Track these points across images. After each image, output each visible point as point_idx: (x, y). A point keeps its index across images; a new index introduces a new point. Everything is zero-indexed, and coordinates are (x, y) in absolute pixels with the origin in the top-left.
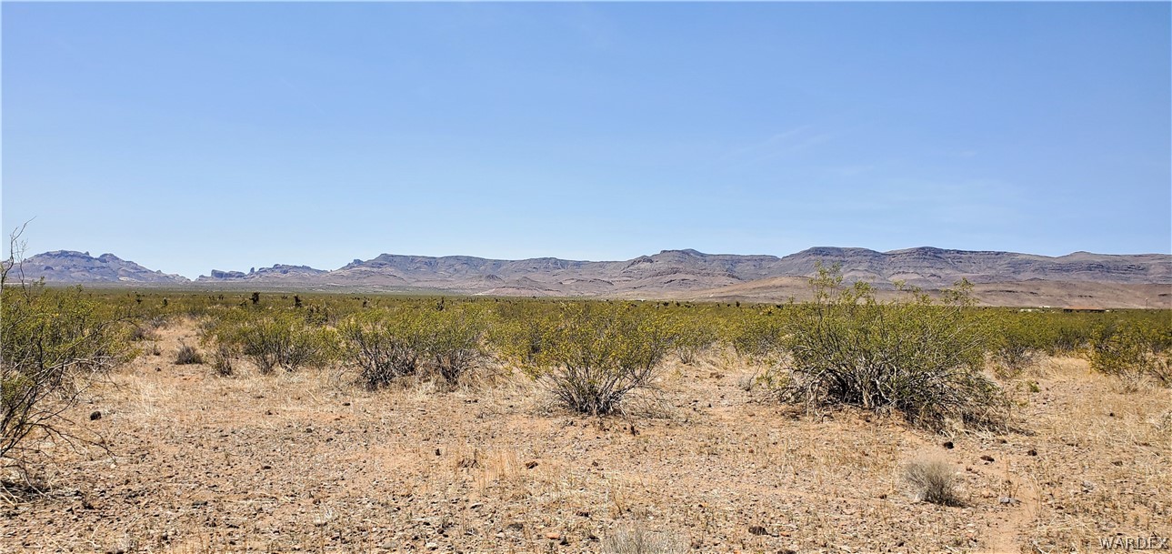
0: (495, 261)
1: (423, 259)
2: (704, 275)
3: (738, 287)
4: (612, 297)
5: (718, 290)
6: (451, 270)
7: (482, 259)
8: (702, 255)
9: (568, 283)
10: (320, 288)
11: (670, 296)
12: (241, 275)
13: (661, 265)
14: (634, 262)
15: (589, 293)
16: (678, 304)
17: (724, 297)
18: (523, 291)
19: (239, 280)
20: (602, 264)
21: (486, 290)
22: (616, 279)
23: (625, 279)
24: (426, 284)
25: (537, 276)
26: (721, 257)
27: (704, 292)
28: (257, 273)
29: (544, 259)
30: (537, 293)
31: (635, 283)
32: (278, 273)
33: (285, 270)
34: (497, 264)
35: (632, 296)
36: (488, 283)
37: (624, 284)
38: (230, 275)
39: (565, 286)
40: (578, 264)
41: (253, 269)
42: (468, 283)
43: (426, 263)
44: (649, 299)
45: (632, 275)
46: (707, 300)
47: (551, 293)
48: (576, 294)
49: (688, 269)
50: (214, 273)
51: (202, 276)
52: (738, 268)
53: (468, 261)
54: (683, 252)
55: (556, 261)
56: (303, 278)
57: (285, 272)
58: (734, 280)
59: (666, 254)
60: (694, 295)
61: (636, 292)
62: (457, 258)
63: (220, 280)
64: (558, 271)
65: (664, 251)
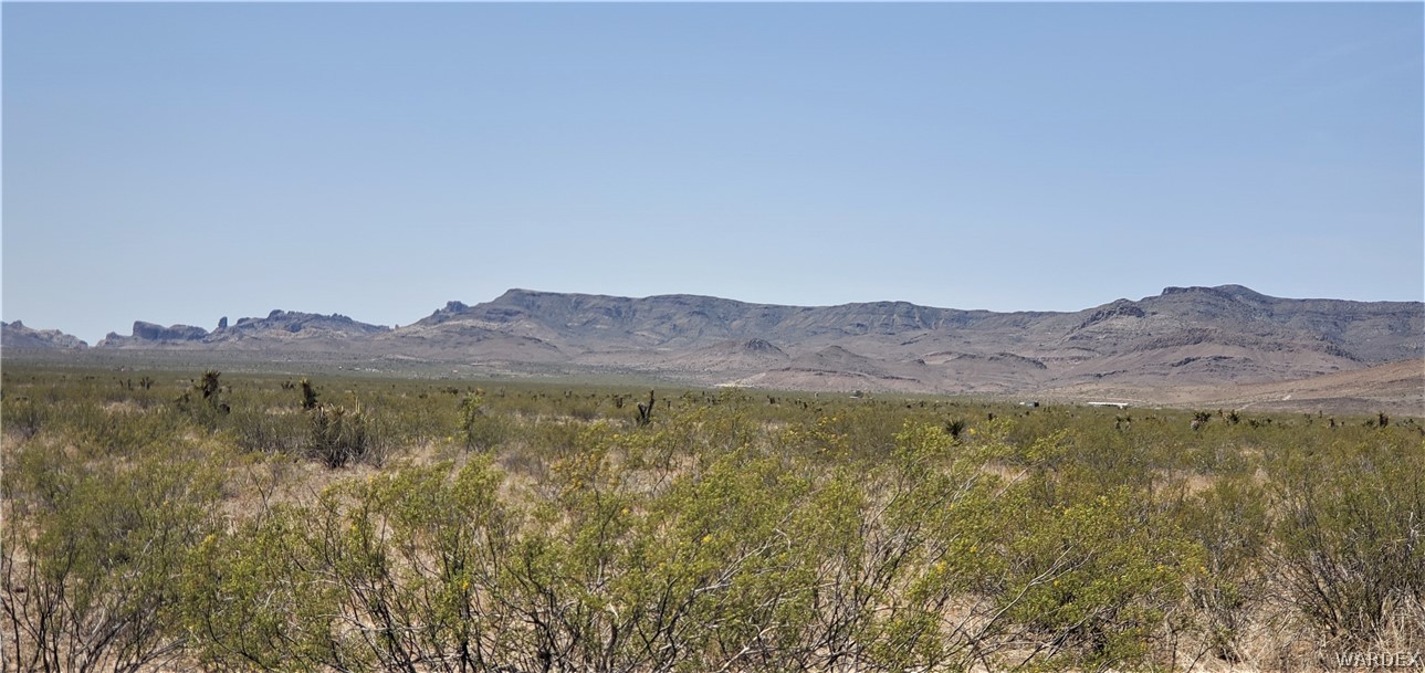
0: (767, 307)
1: (602, 303)
2: (1268, 349)
3: (1351, 378)
4: (1046, 396)
5: (1303, 384)
6: (665, 328)
7: (737, 304)
8: (1264, 300)
9: (939, 361)
10: (371, 365)
11: (1187, 396)
12: (196, 334)
13: (1164, 323)
14: (1097, 315)
15: (987, 387)
16: (1235, 418)
17: (1318, 401)
18: (832, 381)
19: (194, 345)
20: (1021, 320)
21: (750, 375)
22: (1054, 354)
23: (1075, 353)
24: (607, 360)
25: (864, 345)
26: (1308, 306)
27: (1270, 388)
28: (234, 330)
29: (883, 304)
30: (864, 385)
31: (1101, 364)
32: (279, 332)
33: (294, 322)
34: (772, 314)
35: (1098, 396)
36: (749, 359)
37: (1073, 367)
38: (174, 333)
39: (930, 369)
40: (962, 318)
41: (223, 322)
42: (702, 361)
43: (608, 312)
44: (1138, 403)
45: (1092, 344)
46: (1278, 409)
47: (897, 386)
48: (958, 389)
49: (1231, 333)
50: (140, 328)
51: (112, 336)
52: (1351, 333)
53: (706, 309)
54: (1217, 291)
55: (909, 310)
56: (335, 342)
57: (295, 328)
58: (1341, 362)
59: (1176, 297)
60: (1248, 397)
61: (1103, 386)
62: (679, 300)
63: (152, 345)
64: (911, 334)
65: (1172, 290)
